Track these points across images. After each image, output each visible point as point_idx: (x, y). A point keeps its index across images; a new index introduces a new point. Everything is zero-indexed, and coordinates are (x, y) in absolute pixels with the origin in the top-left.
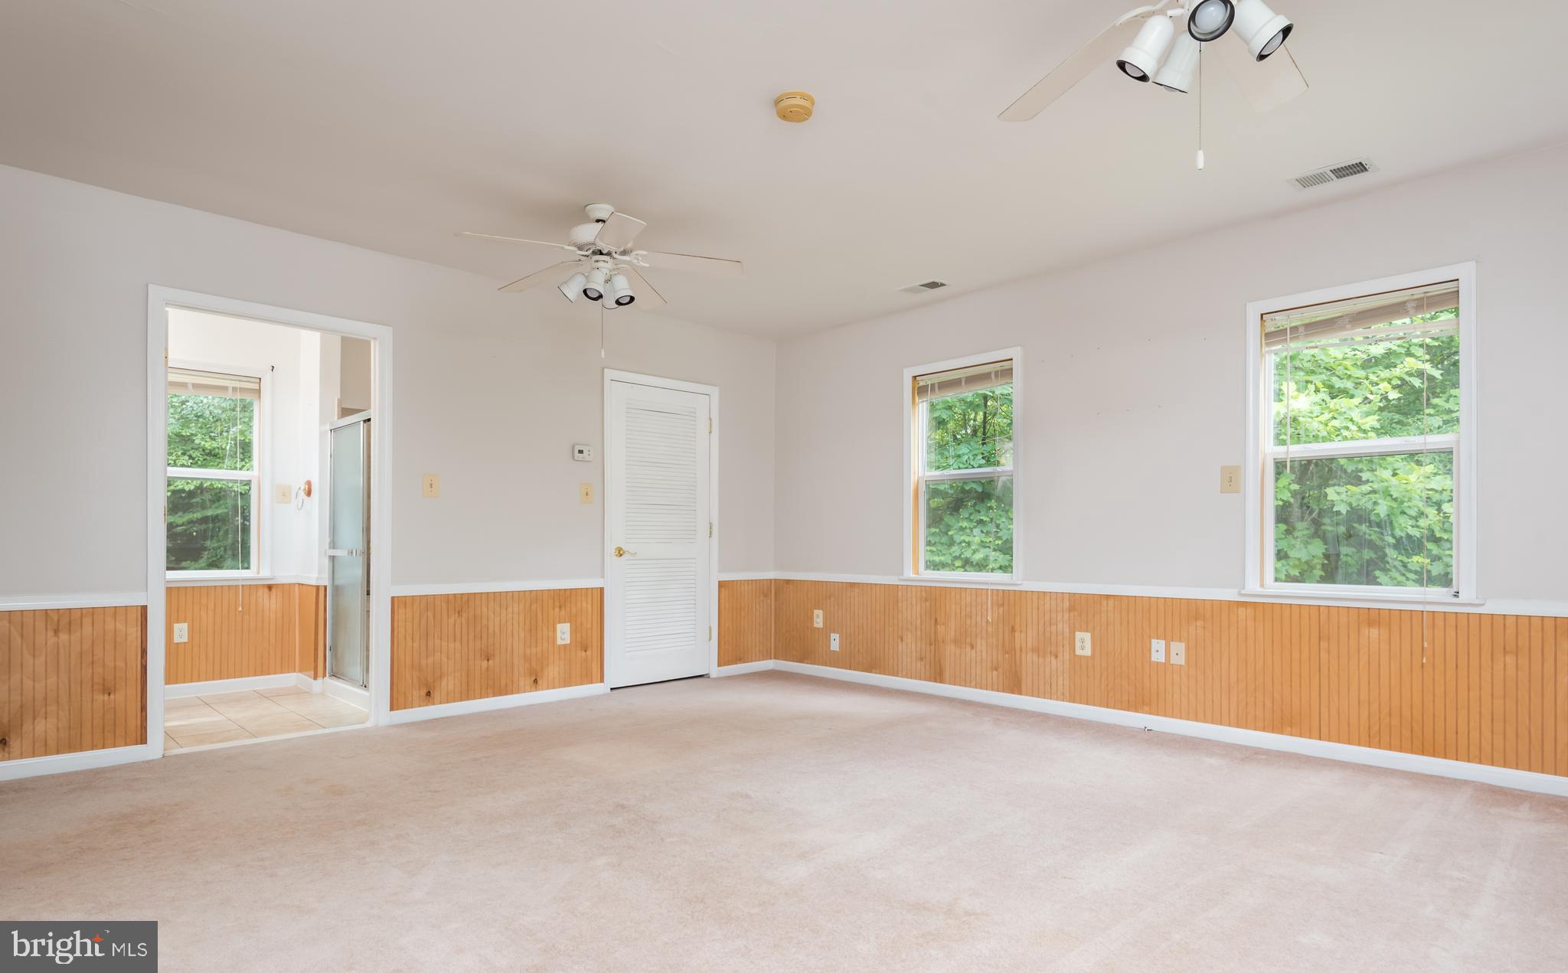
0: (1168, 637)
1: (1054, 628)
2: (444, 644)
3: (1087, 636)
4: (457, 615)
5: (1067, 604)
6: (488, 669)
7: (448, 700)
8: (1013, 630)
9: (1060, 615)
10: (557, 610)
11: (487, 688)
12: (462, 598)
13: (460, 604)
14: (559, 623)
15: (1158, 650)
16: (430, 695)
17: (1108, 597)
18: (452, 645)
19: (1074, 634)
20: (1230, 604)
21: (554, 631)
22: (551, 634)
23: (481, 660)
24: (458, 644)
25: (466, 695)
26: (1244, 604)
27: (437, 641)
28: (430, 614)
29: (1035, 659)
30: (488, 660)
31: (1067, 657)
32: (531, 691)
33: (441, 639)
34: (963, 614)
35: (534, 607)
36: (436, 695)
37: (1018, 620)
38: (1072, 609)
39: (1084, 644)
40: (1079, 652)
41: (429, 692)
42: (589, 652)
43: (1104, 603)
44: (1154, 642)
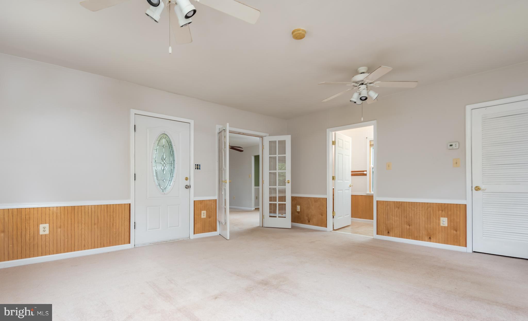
2: (393, 217)
4: (397, 208)
6: (409, 229)
7: (395, 236)
10: (440, 212)
11: (409, 236)
12: (399, 203)
13: (399, 205)
14: (442, 217)
16: (389, 233)
18: (396, 218)
21: (439, 220)
22: (437, 221)
23: (407, 225)
24: (398, 218)
25: (402, 236)
27: (391, 216)
28: (389, 207)
30: (409, 226)
32: (428, 241)
33: (392, 216)
35: (429, 209)
36: (391, 233)
41: (389, 232)
42: (458, 232)
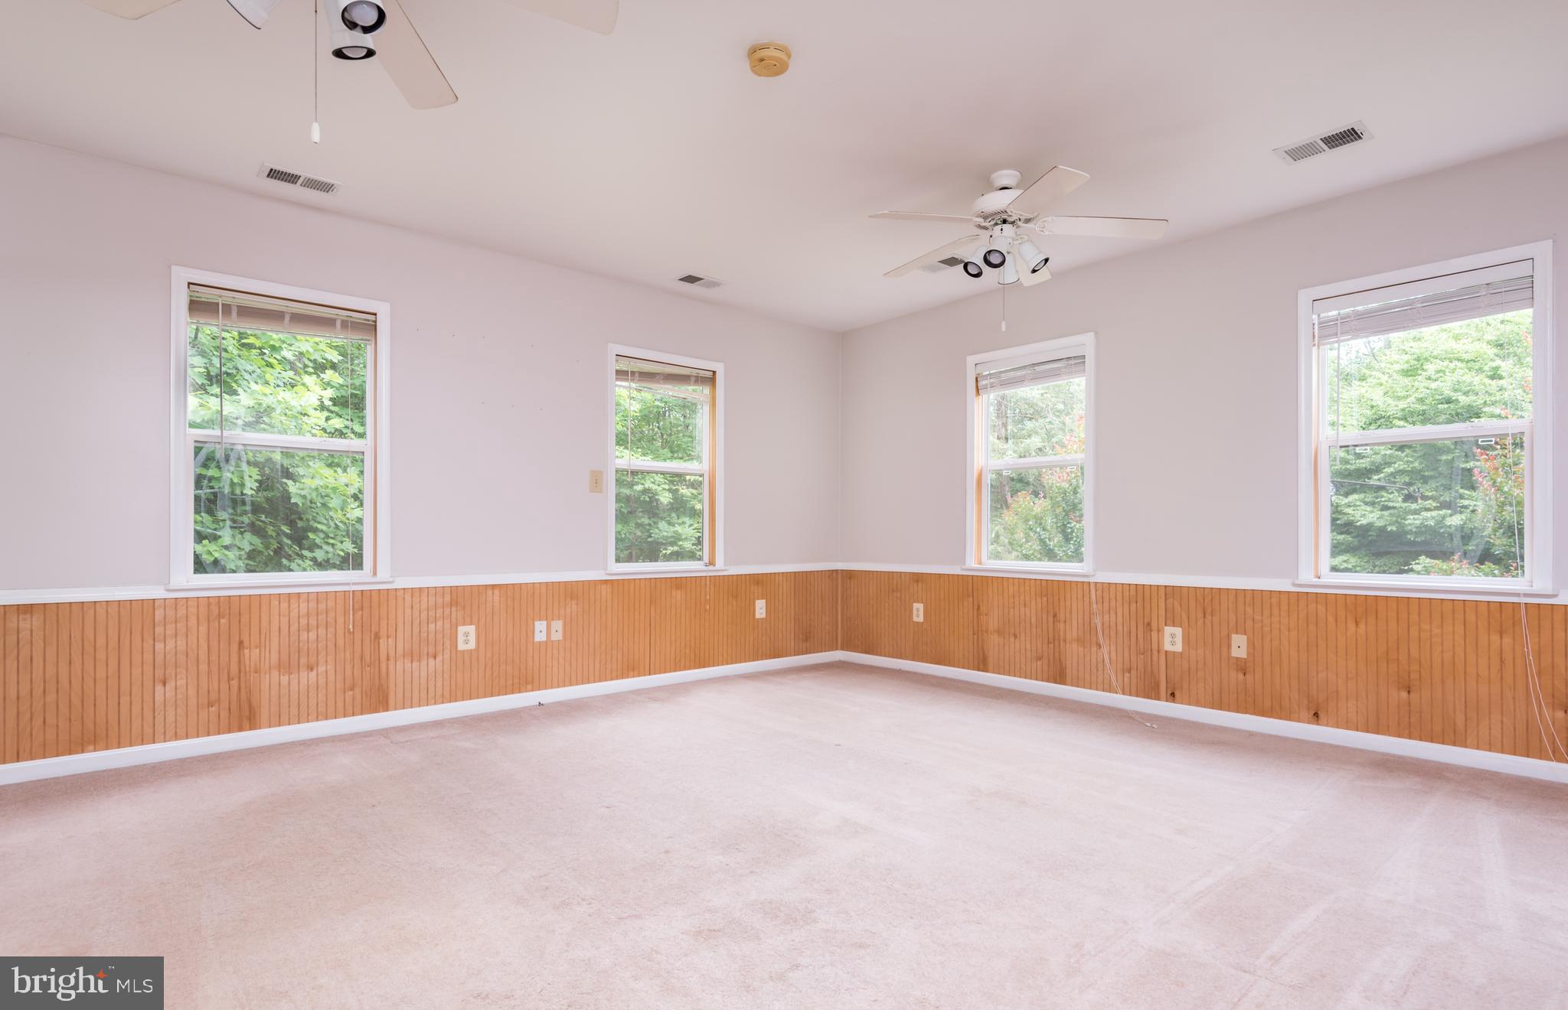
0: (549, 619)
1: (432, 626)
3: (471, 629)
5: (448, 598)
8: (377, 636)
9: (439, 612)
15: (540, 631)
17: (494, 587)
19: (457, 628)
20: (595, 582)
26: (606, 582)
29: (408, 665)
31: (447, 656)
34: (294, 628)
37: (384, 624)
38: (453, 603)
39: (467, 637)
40: (461, 647)
43: (490, 592)
44: (537, 624)
